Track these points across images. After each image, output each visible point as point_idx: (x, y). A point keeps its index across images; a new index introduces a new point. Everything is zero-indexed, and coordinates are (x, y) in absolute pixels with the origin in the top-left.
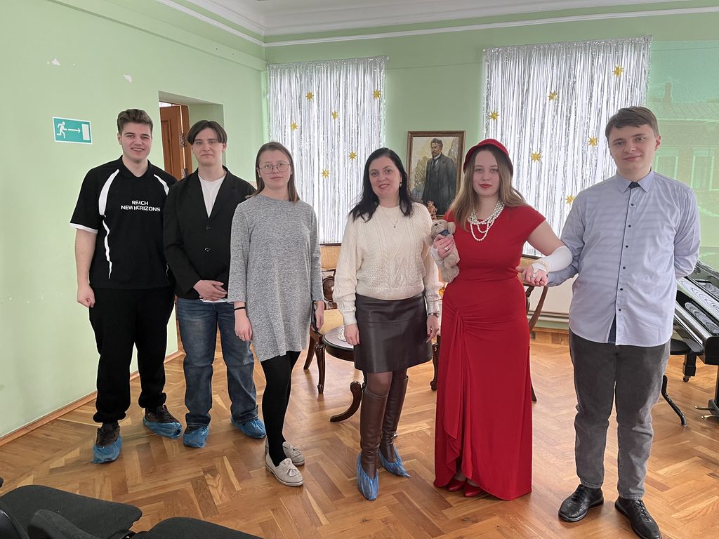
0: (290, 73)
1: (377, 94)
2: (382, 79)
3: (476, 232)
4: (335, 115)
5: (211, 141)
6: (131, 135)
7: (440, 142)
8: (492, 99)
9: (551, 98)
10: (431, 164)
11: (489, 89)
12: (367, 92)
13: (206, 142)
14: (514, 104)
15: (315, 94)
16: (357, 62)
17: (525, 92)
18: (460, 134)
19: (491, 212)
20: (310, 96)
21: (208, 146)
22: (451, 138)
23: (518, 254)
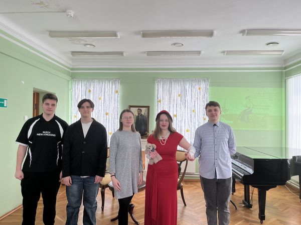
0: (82, 82)
1: (117, 92)
2: (119, 87)
3: (162, 142)
4: (100, 99)
5: (88, 107)
6: (48, 104)
7: (141, 110)
8: (159, 95)
9: (179, 96)
10: (138, 117)
11: (158, 92)
12: (113, 91)
13: (85, 107)
14: (167, 98)
15: (92, 90)
16: (109, 80)
17: (170, 94)
18: (148, 107)
19: (166, 135)
20: (90, 91)
21: (86, 109)
22: (145, 108)
23: (176, 150)
